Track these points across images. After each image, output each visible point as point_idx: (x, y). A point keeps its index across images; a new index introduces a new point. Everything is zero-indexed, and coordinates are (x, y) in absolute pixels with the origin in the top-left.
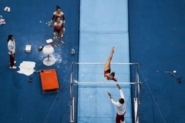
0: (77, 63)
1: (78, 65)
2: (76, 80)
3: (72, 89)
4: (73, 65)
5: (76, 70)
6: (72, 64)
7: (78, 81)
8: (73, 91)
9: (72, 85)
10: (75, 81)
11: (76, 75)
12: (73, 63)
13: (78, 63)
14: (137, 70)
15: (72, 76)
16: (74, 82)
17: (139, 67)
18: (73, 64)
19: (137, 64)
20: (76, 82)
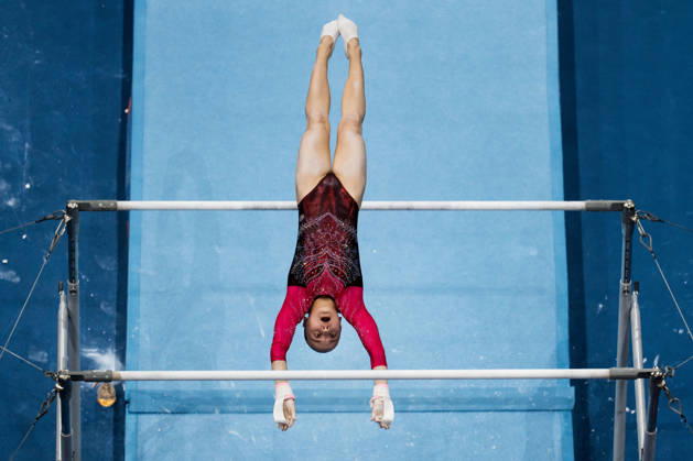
0: (111, 203)
1: (124, 216)
2: (102, 348)
3: (66, 430)
4: (82, 217)
5: (108, 264)
6: (70, 212)
7: (122, 356)
8: (77, 446)
9: (65, 394)
10: (92, 353)
11: (108, 309)
12: (73, 205)
13: (122, 204)
14: (628, 260)
15: (70, 317)
16: (89, 363)
17: (641, 230)
18: (81, 208)
19: (628, 204)
20: (107, 361)
